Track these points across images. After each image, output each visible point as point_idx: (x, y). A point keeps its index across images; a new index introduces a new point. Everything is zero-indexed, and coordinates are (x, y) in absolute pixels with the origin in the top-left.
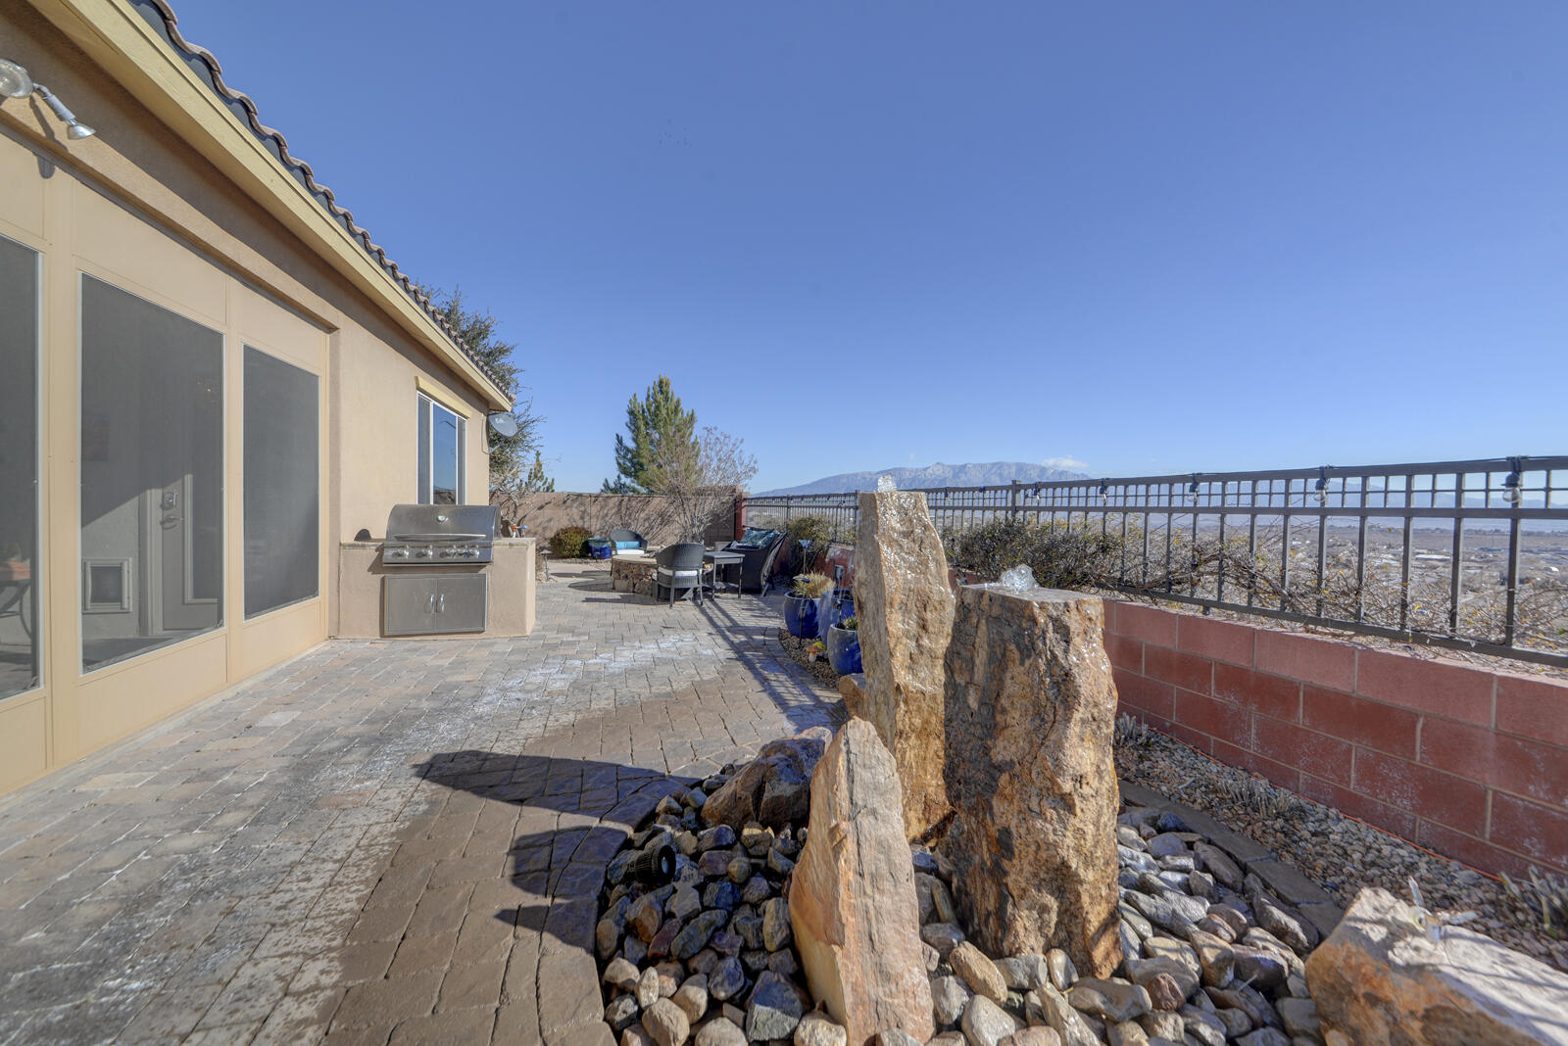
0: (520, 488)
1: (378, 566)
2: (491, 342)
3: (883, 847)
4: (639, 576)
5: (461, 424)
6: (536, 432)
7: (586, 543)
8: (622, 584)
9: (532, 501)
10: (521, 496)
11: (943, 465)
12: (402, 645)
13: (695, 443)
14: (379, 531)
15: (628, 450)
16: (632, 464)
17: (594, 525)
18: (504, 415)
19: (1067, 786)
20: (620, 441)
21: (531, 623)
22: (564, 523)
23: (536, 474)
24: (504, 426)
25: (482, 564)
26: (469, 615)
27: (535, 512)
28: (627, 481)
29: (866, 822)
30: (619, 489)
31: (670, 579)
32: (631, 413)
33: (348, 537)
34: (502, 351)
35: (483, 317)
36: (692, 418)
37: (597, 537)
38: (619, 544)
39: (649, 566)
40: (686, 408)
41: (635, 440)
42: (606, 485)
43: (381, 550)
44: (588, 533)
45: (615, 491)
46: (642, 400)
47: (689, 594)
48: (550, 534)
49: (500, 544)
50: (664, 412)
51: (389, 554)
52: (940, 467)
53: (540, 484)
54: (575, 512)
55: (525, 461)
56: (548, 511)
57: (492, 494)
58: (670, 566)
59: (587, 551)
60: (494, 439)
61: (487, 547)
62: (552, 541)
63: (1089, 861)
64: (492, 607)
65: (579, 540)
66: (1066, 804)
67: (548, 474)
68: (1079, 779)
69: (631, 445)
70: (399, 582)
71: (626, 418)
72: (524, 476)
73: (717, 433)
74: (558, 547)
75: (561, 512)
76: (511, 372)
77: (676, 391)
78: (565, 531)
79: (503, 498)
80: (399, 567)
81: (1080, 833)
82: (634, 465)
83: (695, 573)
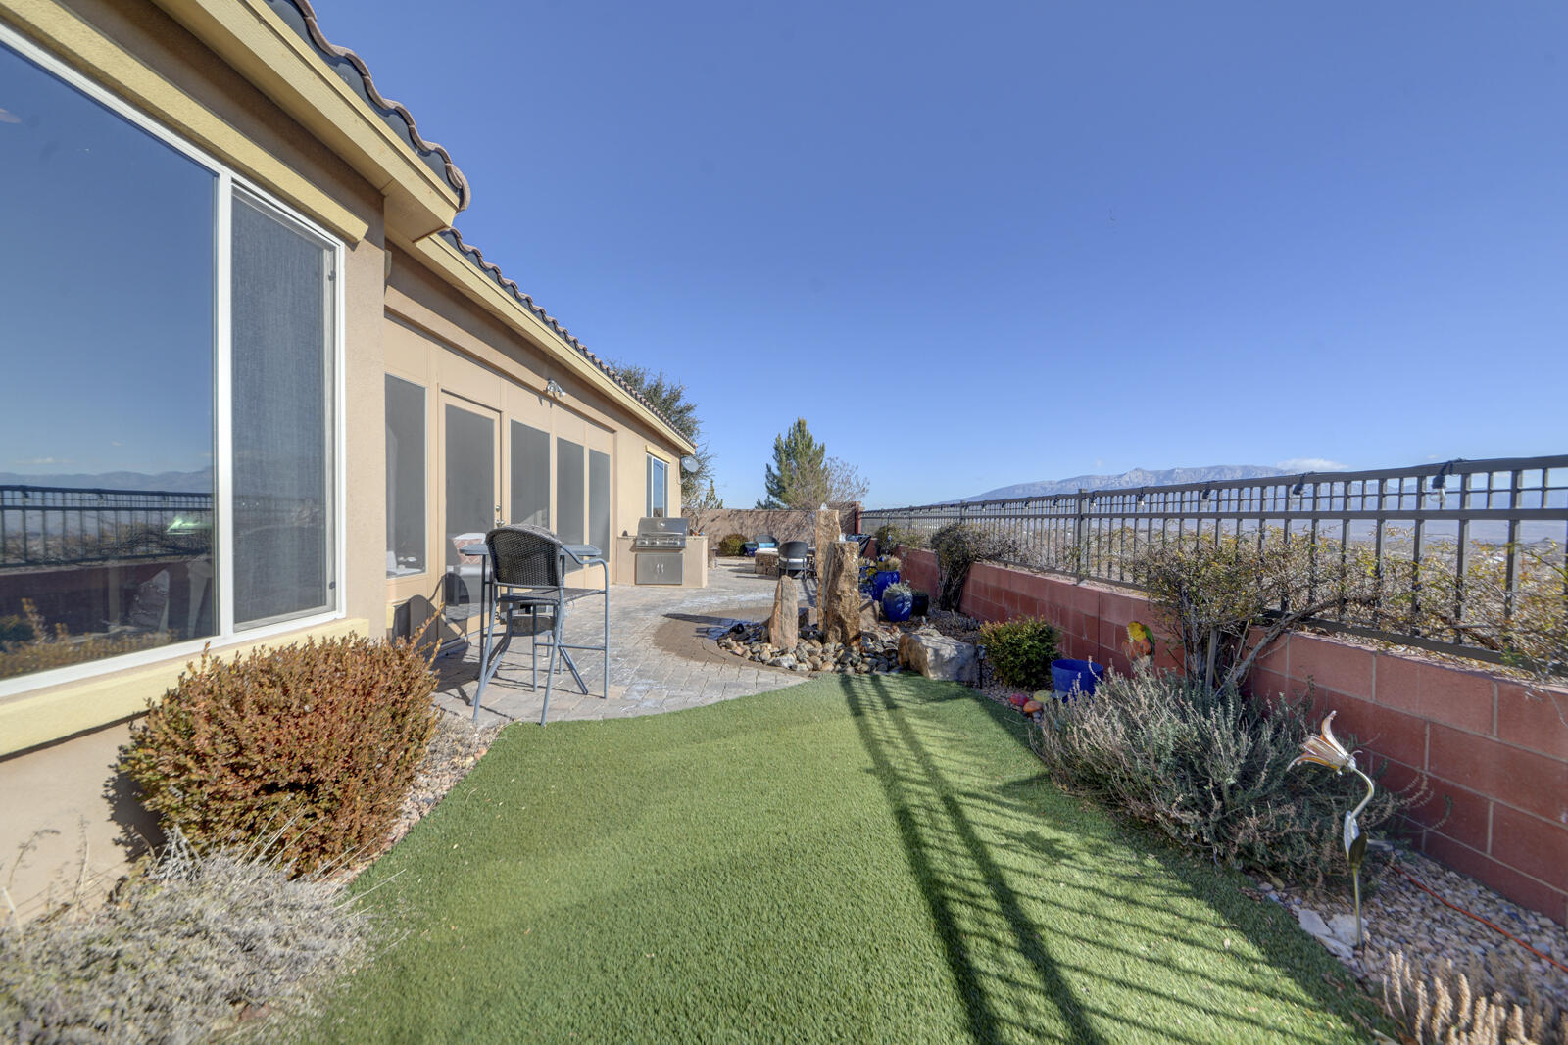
0: (700, 506)
1: (634, 549)
2: (681, 404)
3: (789, 609)
4: (770, 564)
5: (666, 467)
6: (710, 465)
7: (743, 546)
8: (760, 569)
9: (708, 515)
10: (701, 512)
11: (1143, 471)
12: (645, 588)
13: (825, 469)
14: (634, 531)
15: (775, 476)
16: (777, 487)
17: (749, 533)
18: (690, 458)
19: (839, 593)
20: (769, 469)
21: (705, 583)
22: (729, 532)
23: (711, 496)
24: (691, 465)
25: (680, 549)
26: (674, 575)
27: (709, 524)
28: (773, 499)
29: (785, 602)
30: (770, 506)
31: (786, 564)
32: (776, 448)
33: (620, 535)
34: (689, 409)
35: (677, 386)
36: (823, 449)
37: (751, 542)
38: (761, 544)
39: (776, 557)
40: (817, 441)
41: (779, 469)
42: (759, 503)
43: (635, 540)
44: (744, 538)
45: (766, 508)
46: (784, 438)
47: (800, 575)
48: (719, 539)
49: (689, 539)
50: (800, 446)
51: (638, 542)
52: (1139, 473)
53: (713, 503)
54: (736, 524)
55: (704, 485)
56: (718, 523)
57: (683, 511)
58: (785, 556)
59: (744, 551)
60: (684, 474)
61: (683, 540)
62: (721, 544)
63: (848, 616)
64: (686, 571)
65: (738, 543)
66: (839, 598)
67: (718, 495)
68: (843, 591)
69: (776, 472)
70: (643, 556)
71: (773, 452)
72: (703, 498)
73: (838, 463)
74: (724, 549)
75: (727, 523)
76: (694, 423)
77: (810, 429)
78: (729, 537)
79: (689, 513)
80: (643, 549)
81: (844, 607)
82: (779, 486)
83: (801, 561)
